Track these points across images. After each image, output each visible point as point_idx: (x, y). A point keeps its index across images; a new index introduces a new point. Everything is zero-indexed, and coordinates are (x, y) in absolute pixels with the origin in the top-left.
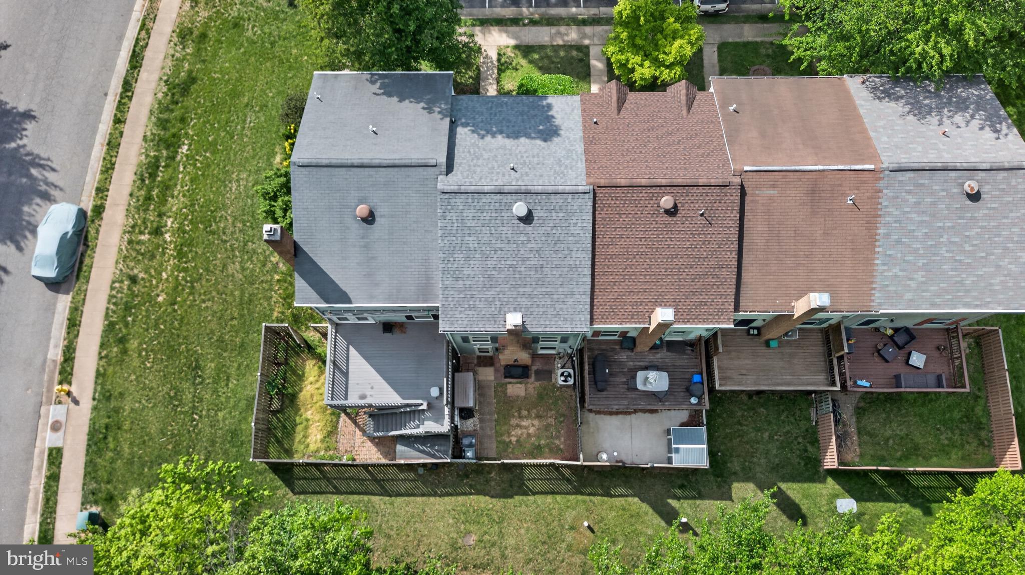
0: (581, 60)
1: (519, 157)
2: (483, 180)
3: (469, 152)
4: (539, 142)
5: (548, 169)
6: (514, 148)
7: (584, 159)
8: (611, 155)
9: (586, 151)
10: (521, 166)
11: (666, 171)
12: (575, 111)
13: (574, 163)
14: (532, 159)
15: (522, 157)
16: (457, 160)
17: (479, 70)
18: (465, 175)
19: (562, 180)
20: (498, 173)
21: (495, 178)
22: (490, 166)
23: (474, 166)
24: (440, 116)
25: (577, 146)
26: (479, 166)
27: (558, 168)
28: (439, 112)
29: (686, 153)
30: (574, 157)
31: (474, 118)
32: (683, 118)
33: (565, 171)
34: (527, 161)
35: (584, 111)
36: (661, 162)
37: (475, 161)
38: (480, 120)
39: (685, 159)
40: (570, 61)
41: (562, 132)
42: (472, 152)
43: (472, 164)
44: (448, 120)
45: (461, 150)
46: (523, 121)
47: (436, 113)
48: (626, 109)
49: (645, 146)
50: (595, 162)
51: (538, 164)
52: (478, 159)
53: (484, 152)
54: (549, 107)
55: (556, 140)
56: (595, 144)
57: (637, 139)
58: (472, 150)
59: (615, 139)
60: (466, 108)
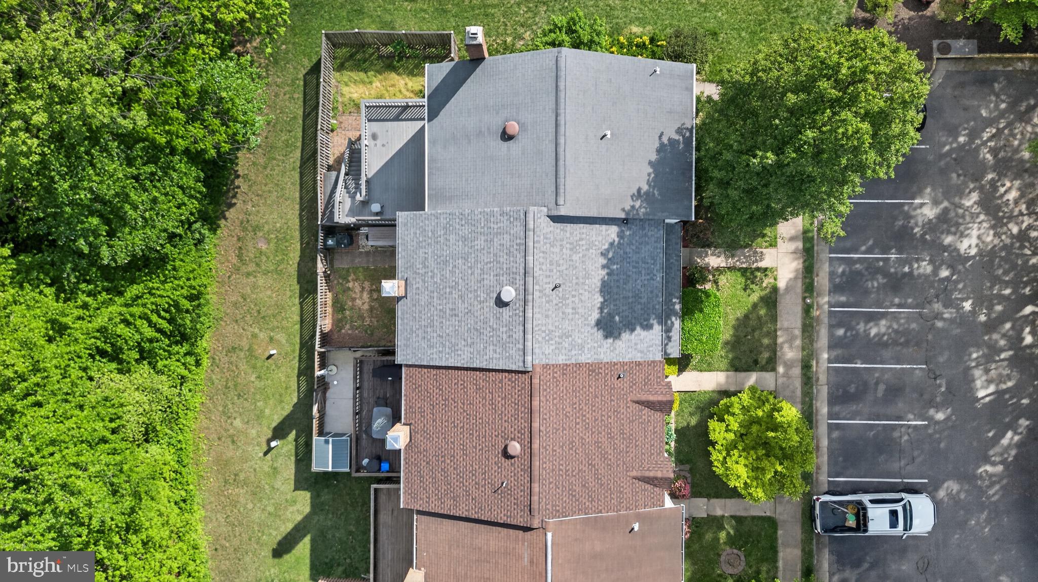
0: (756, 362)
1: (573, 293)
2: (541, 255)
3: (581, 239)
4: (596, 315)
5: (557, 324)
6: (586, 287)
7: (568, 362)
8: (573, 391)
9: (579, 365)
10: (561, 295)
11: (550, 450)
12: (639, 355)
13: (563, 351)
14: (570, 306)
15: (574, 296)
16: (569, 227)
17: (746, 247)
18: (548, 236)
19: (540, 339)
20: (551, 271)
21: (544, 267)
22: (561, 262)
23: (561, 245)
24: (628, 208)
25: (589, 356)
26: (561, 250)
27: (557, 334)
28: (633, 207)
29: (577, 471)
30: (573, 352)
31: (630, 244)
32: (627, 471)
33: (553, 342)
34: (567, 302)
35: (639, 364)
36: (563, 444)
37: (568, 246)
38: (628, 250)
39: (567, 471)
40: (755, 350)
41: (610, 341)
42: (581, 243)
43: (565, 243)
44: (623, 216)
45: (584, 231)
46: (625, 298)
47: (632, 204)
48: (641, 411)
49: (586, 429)
50: (564, 374)
51: (563, 313)
52: (571, 249)
53: (581, 255)
54: (648, 327)
55: (599, 335)
56: (589, 375)
57: (596, 420)
58: (583, 242)
59: (596, 396)
60: (646, 235)
